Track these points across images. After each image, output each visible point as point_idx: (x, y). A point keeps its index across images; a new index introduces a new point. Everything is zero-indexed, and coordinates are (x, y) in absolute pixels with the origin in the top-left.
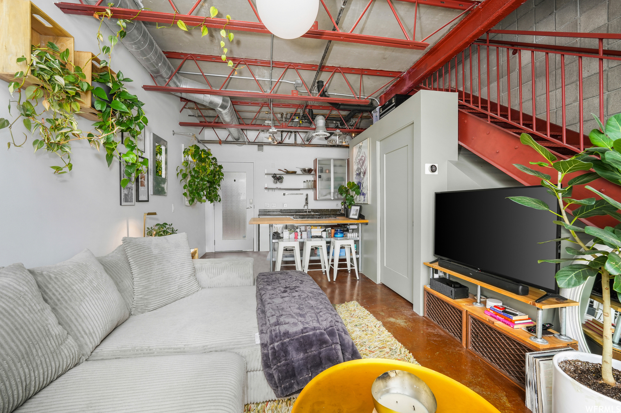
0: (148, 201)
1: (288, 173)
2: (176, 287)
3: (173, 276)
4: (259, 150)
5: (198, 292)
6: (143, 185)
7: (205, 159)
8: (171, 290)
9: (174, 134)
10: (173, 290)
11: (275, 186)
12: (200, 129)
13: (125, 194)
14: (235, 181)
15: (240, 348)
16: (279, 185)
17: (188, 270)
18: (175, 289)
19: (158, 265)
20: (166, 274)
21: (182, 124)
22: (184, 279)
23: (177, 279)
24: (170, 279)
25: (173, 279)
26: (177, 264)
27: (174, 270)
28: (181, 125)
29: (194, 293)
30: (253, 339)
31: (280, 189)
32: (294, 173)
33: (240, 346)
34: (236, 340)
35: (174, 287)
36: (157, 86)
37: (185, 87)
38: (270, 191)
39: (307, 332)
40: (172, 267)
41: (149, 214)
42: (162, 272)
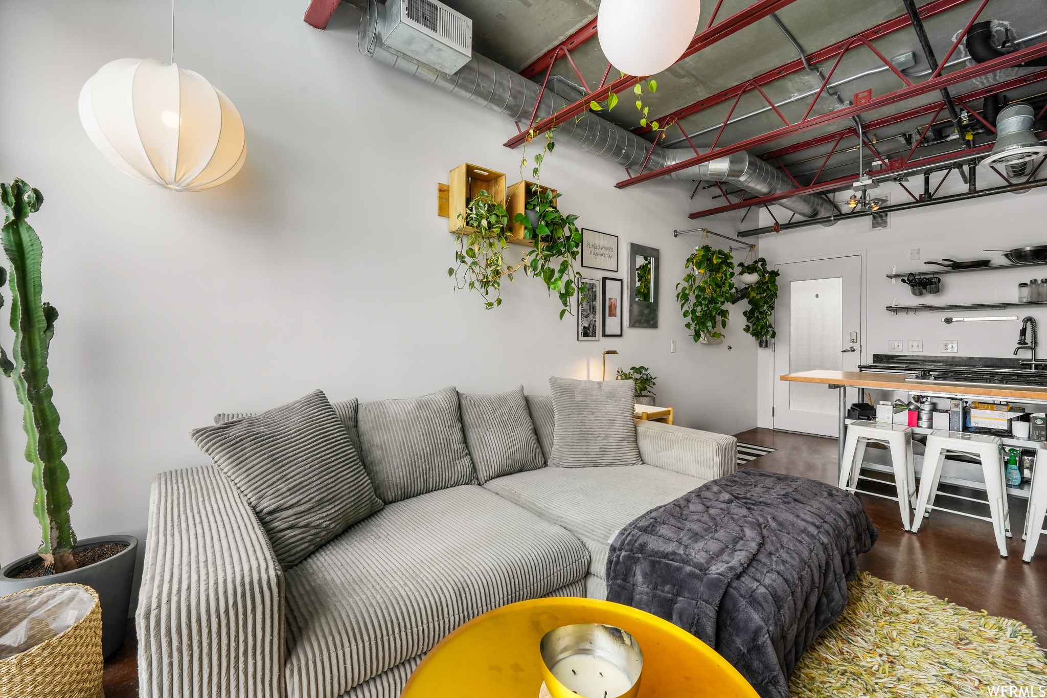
0: (621, 335)
1: (958, 267)
2: (596, 447)
3: (595, 433)
4: (875, 225)
5: (635, 466)
6: (612, 314)
7: (719, 266)
8: (590, 450)
9: (676, 236)
10: (593, 451)
11: (916, 301)
12: (742, 212)
13: (584, 327)
14: (817, 296)
15: (586, 536)
16: (929, 299)
17: (620, 430)
18: (595, 450)
19: (577, 414)
20: (585, 428)
21: (693, 216)
22: (610, 441)
23: (599, 439)
24: (590, 436)
25: (593, 437)
26: (604, 419)
27: (598, 426)
28: (692, 218)
29: (626, 465)
30: (609, 535)
31: (932, 308)
32: (982, 265)
33: (590, 535)
34: (591, 527)
35: (593, 447)
36: (632, 179)
37: (673, 163)
38: (902, 316)
39: (672, 560)
40: (596, 421)
41: (609, 352)
42: (581, 424)
